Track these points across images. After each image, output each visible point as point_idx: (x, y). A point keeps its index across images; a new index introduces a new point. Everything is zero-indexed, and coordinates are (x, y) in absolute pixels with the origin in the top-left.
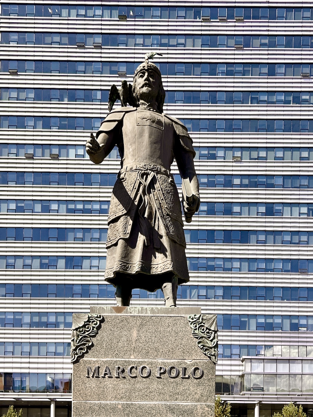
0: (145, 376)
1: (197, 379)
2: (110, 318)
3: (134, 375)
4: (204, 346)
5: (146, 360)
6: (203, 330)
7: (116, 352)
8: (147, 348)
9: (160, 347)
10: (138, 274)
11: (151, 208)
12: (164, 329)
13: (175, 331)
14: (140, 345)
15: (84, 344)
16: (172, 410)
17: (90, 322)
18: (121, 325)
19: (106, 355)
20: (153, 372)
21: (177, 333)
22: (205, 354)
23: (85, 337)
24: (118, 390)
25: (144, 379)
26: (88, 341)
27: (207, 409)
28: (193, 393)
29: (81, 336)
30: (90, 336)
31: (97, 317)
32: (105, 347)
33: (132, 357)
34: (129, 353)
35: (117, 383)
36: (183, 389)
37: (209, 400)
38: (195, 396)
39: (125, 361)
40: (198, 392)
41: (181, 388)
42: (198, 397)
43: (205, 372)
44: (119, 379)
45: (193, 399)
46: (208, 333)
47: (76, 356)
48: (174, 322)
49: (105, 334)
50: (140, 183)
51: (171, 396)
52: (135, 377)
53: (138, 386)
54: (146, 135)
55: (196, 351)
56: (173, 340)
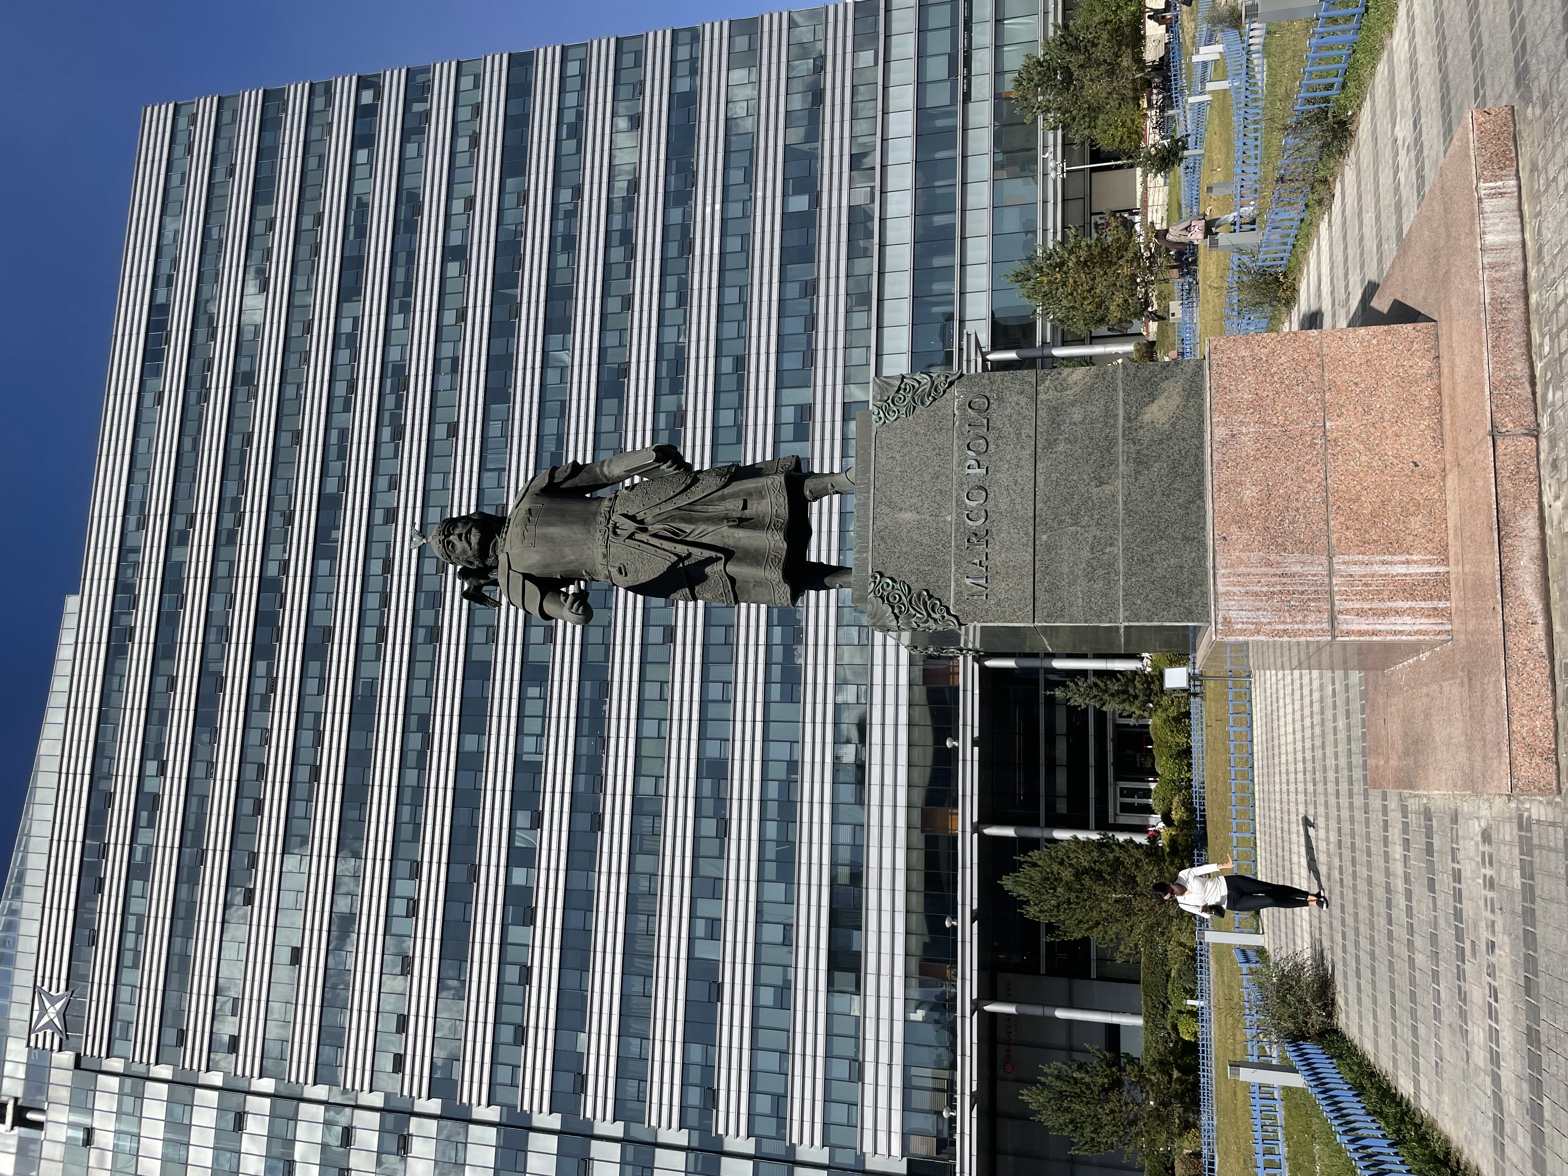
0: (984, 494)
1: (989, 404)
2: (876, 560)
3: (983, 513)
4: (929, 394)
5: (954, 495)
6: (900, 398)
7: (940, 547)
8: (933, 494)
9: (930, 471)
12: (898, 466)
13: (902, 447)
15: (925, 604)
16: (1050, 444)
17: (883, 596)
18: (889, 541)
19: (946, 565)
20: (977, 480)
21: (906, 443)
22: (945, 392)
23: (910, 602)
24: (1013, 541)
25: (991, 495)
26: (919, 595)
27: (1048, 382)
28: (1017, 408)
29: (909, 610)
31: (874, 583)
32: (930, 567)
33: (949, 518)
34: (941, 525)
35: (996, 544)
36: (1009, 426)
37: (1030, 380)
38: (1023, 404)
39: (957, 530)
40: (1015, 399)
41: (1008, 429)
42: (1025, 400)
43: (977, 391)
44: (991, 540)
45: (1029, 408)
46: (906, 390)
47: (949, 617)
48: (886, 449)
49: (906, 568)
51: (1022, 447)
52: (987, 511)
53: (1003, 507)
54: (550, 530)
55: (939, 409)
56: (917, 449)
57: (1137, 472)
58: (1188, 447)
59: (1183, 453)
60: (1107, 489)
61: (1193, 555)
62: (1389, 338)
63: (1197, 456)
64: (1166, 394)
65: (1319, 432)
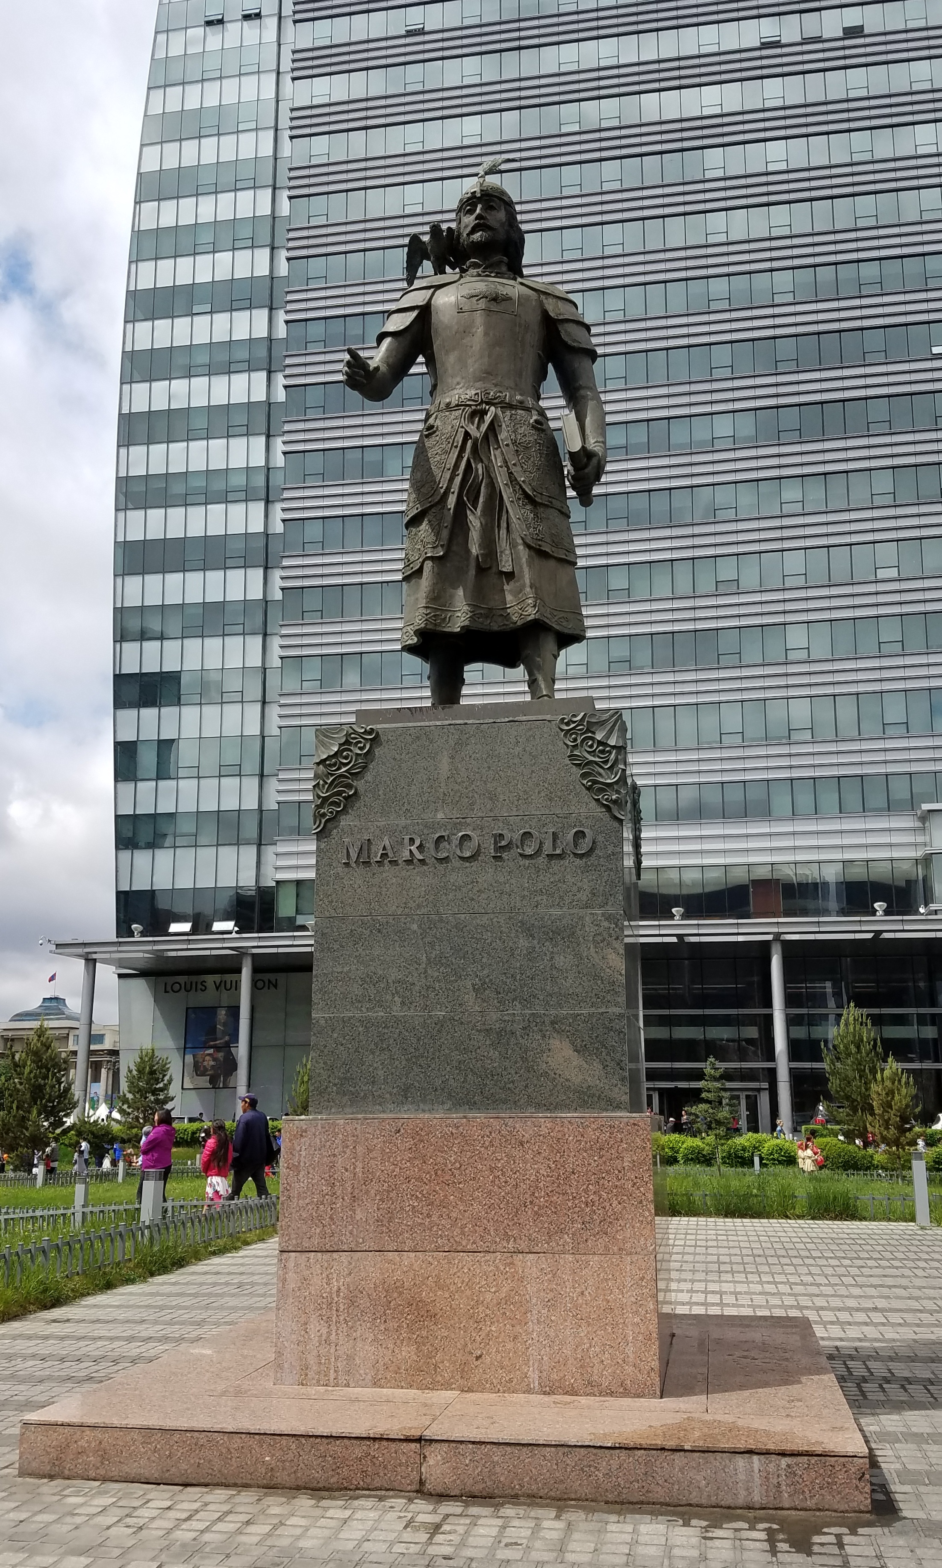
0: (468, 854)
1: (581, 856)
2: (393, 734)
3: (445, 855)
4: (595, 782)
5: (468, 820)
6: (591, 746)
7: (406, 806)
8: (471, 795)
9: (499, 789)
10: (467, 632)
12: (507, 750)
13: (530, 753)
14: (457, 787)
15: (339, 793)
16: (528, 929)
17: (350, 744)
18: (415, 746)
19: (384, 814)
20: (485, 845)
21: (535, 757)
22: (598, 800)
23: (341, 776)
24: (411, 890)
25: (465, 862)
26: (350, 786)
27: (606, 924)
28: (575, 889)
29: (332, 775)
30: (351, 774)
31: (366, 732)
32: (382, 797)
33: (439, 815)
34: (433, 806)
35: (408, 873)
36: (552, 880)
37: (610, 903)
38: (578, 896)
39: (426, 825)
40: (585, 887)
41: (547, 879)
42: (585, 898)
43: (600, 838)
44: (412, 866)
45: (574, 903)
46: (602, 752)
47: (323, 821)
48: (528, 734)
49: (381, 769)
50: (467, 435)
52: (446, 860)
53: (453, 878)
54: (480, 331)
55: (576, 795)
56: (527, 772)
57: (488, 1031)
58: (517, 1091)
59: (511, 1085)
60: (470, 998)
61: (388, 1096)
62: (641, 1338)
63: (505, 1102)
64: (585, 1065)
65: (523, 1245)
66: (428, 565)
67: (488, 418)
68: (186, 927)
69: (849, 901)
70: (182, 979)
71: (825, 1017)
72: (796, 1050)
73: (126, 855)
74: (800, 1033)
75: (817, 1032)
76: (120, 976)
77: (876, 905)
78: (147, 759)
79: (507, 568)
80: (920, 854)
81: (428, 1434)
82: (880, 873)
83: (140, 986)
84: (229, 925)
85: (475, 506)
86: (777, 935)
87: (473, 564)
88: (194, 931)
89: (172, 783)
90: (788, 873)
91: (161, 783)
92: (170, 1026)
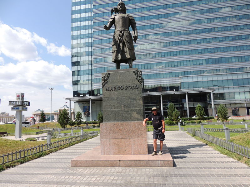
1: (137, 89)
3: (119, 89)
4: (138, 79)
5: (122, 85)
6: (137, 74)
7: (114, 83)
8: (122, 81)
10: (120, 60)
11: (123, 41)
12: (126, 75)
14: (120, 80)
15: (105, 82)
17: (106, 75)
18: (115, 75)
19: (111, 84)
20: (124, 88)
22: (139, 81)
24: (115, 94)
25: (122, 90)
27: (140, 97)
29: (104, 79)
30: (106, 79)
31: (108, 73)
35: (114, 92)
36: (133, 92)
39: (116, 85)
40: (137, 93)
45: (136, 95)
46: (139, 75)
47: (103, 85)
48: (129, 73)
49: (110, 78)
53: (120, 92)
54: (121, 21)
55: (136, 81)
57: (125, 112)
59: (129, 118)
60: (123, 107)
63: (128, 120)
64: (138, 115)
65: (131, 137)
66: (115, 51)
67: (122, 32)
68: (82, 95)
69: (171, 89)
70: (82, 102)
71: (168, 104)
72: (164, 109)
73: (74, 86)
74: (164, 107)
75: (167, 106)
76: (74, 102)
77: (174, 90)
78: (76, 73)
79: (126, 51)
80: (179, 83)
81: (120, 160)
82: (175, 85)
83: (77, 103)
84: (88, 95)
85: (121, 43)
86: (161, 94)
87: (121, 51)
88: (83, 96)
89: (80, 76)
90: (163, 86)
91: (78, 76)
92: (81, 108)
